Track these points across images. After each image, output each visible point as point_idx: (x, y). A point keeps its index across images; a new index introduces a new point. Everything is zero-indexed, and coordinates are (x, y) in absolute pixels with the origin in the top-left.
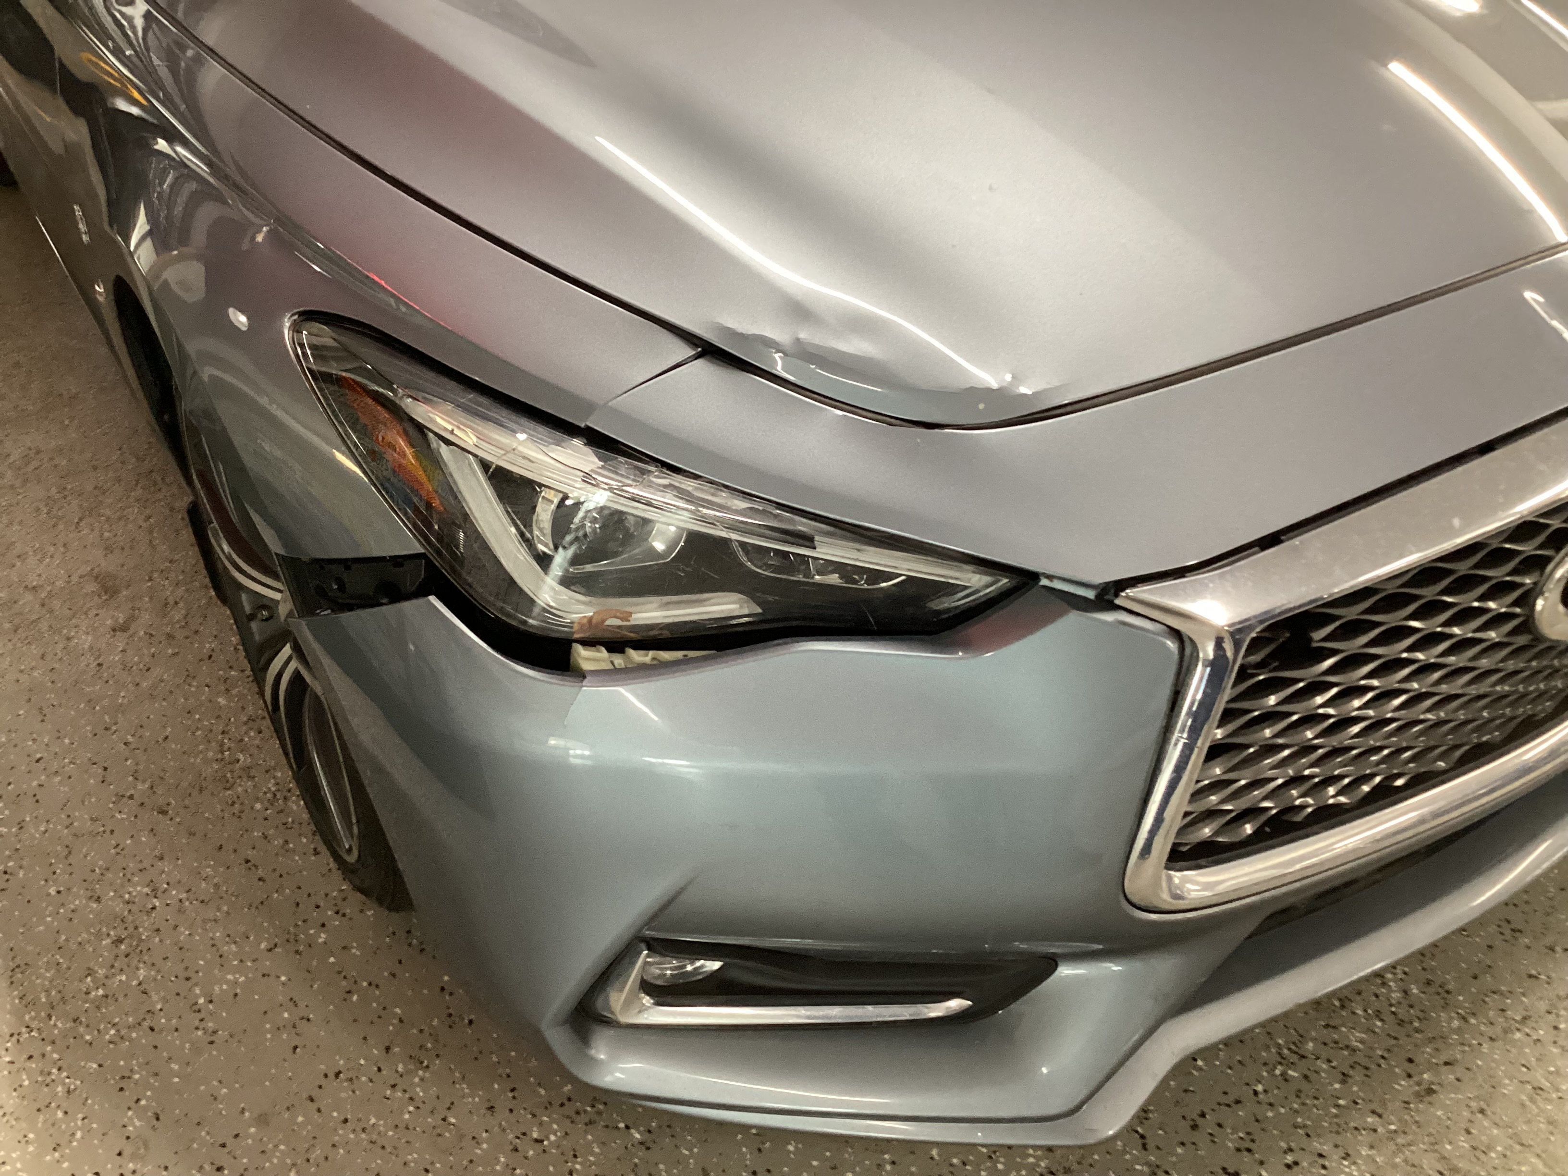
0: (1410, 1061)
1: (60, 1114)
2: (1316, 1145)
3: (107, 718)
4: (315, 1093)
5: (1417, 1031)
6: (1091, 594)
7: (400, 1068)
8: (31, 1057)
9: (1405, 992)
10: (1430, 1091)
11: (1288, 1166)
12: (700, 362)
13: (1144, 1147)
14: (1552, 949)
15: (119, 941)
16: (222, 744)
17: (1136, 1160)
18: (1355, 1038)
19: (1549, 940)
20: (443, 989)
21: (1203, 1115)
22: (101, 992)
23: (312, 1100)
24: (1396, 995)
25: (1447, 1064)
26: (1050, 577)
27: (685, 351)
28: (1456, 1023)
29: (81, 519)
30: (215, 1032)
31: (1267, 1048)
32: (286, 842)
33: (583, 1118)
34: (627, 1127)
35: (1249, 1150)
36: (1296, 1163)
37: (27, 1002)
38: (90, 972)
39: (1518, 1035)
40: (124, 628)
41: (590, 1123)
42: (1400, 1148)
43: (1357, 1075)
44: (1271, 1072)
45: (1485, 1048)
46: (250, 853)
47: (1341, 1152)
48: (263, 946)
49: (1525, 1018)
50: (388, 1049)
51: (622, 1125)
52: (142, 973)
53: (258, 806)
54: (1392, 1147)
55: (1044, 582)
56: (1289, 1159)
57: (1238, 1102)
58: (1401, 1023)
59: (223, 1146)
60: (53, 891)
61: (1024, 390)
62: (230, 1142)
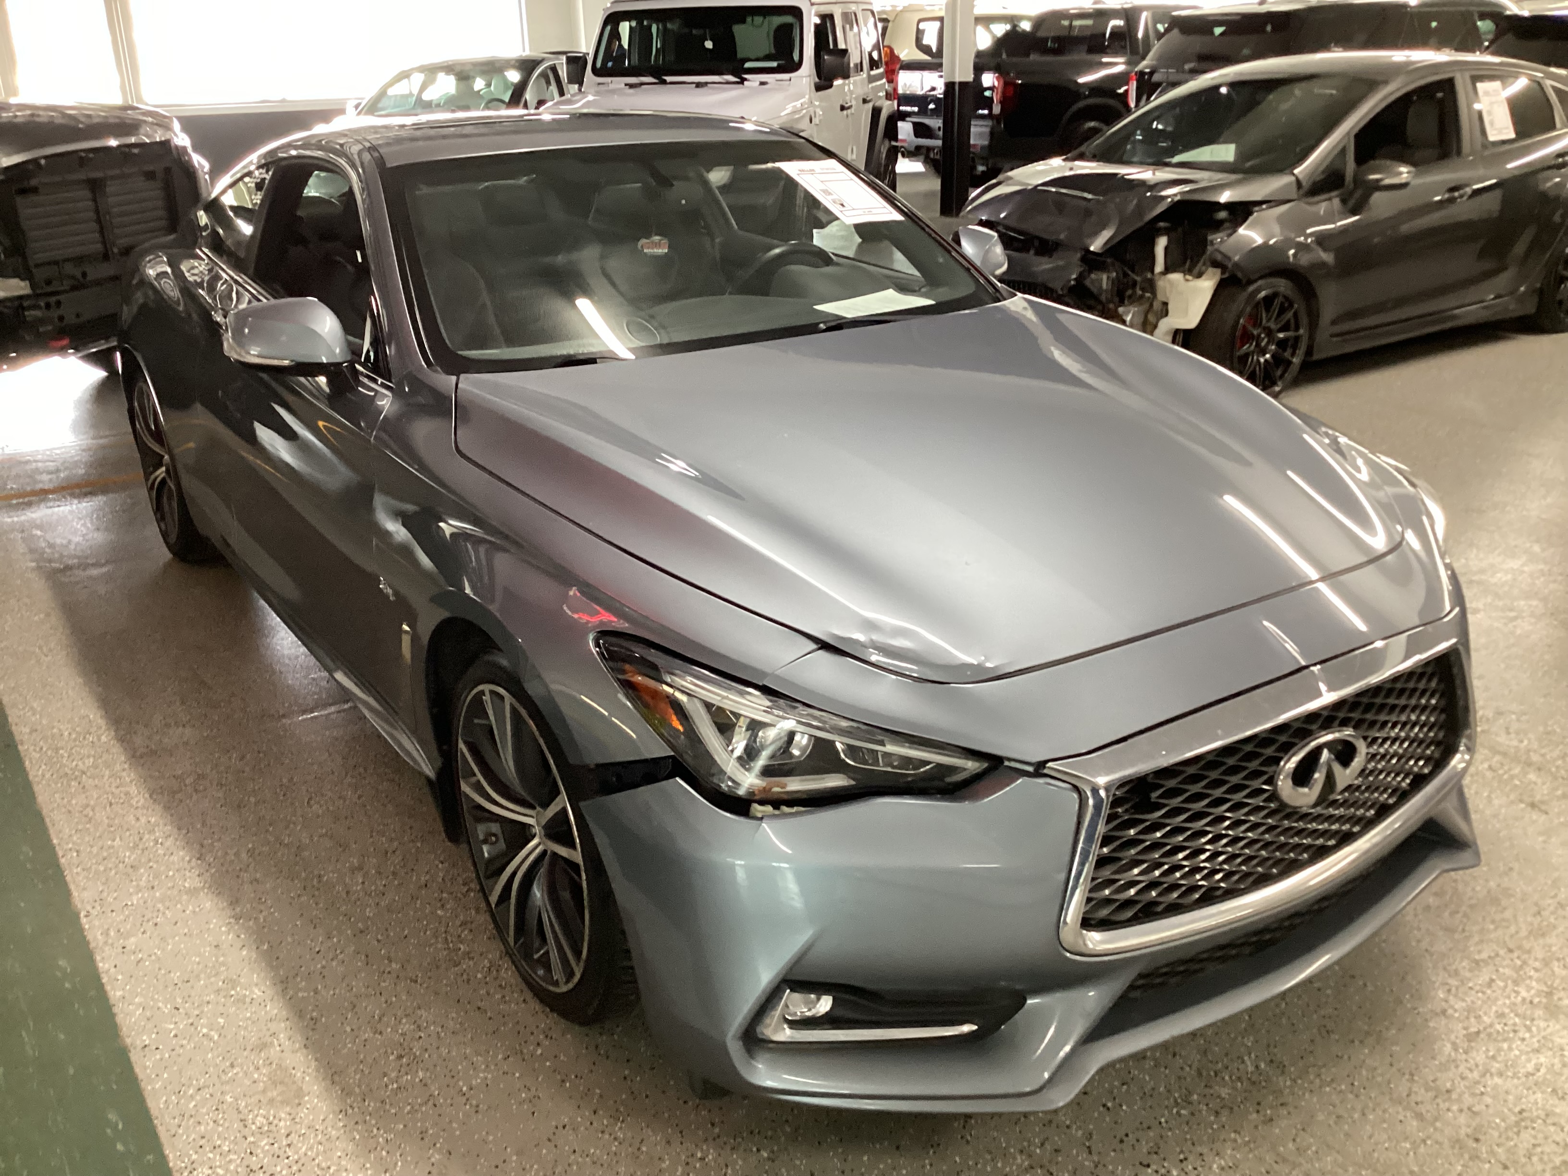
0: (1259, 1104)
1: (384, 1153)
2: (1199, 1149)
3: (360, 925)
4: (552, 1137)
5: (1264, 1087)
6: (1030, 769)
7: (605, 1122)
8: (357, 1123)
9: (1257, 1067)
10: (1271, 1120)
11: (1181, 1161)
12: (820, 652)
13: (1090, 1153)
14: (1353, 1041)
15: (400, 1057)
16: (446, 939)
17: (1086, 1160)
18: (1224, 1092)
19: (1351, 1037)
20: (625, 1078)
21: (1127, 1135)
22: (395, 1086)
23: (549, 1140)
24: (1251, 1068)
25: (1282, 1105)
26: (1009, 760)
27: (813, 646)
28: (1288, 1083)
29: (310, 799)
30: (477, 1106)
31: (1168, 1099)
32: (504, 997)
33: (728, 1147)
34: (758, 1150)
35: (1156, 1153)
36: (1186, 1159)
37: (346, 1092)
38: (385, 1075)
39: (1328, 1089)
40: (360, 868)
41: (733, 1149)
42: (1251, 1150)
43: (1225, 1113)
44: (1171, 1112)
45: (1307, 1095)
46: (479, 1004)
47: (1214, 1152)
48: (500, 1057)
49: (1332, 1080)
50: (595, 1112)
51: (755, 1149)
52: (421, 1074)
53: (479, 976)
54: (1247, 1149)
55: (1006, 763)
56: (1182, 1157)
57: (1149, 1128)
58: (1254, 1083)
59: (497, 1167)
60: (348, 1029)
61: (988, 665)
62: (501, 1165)
